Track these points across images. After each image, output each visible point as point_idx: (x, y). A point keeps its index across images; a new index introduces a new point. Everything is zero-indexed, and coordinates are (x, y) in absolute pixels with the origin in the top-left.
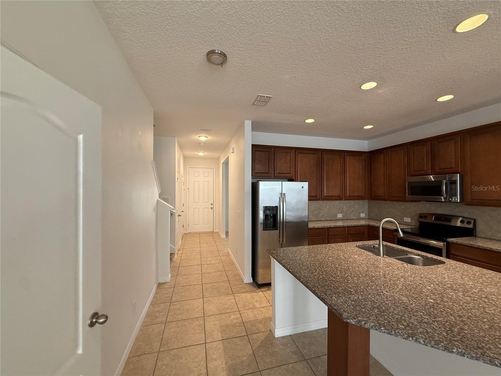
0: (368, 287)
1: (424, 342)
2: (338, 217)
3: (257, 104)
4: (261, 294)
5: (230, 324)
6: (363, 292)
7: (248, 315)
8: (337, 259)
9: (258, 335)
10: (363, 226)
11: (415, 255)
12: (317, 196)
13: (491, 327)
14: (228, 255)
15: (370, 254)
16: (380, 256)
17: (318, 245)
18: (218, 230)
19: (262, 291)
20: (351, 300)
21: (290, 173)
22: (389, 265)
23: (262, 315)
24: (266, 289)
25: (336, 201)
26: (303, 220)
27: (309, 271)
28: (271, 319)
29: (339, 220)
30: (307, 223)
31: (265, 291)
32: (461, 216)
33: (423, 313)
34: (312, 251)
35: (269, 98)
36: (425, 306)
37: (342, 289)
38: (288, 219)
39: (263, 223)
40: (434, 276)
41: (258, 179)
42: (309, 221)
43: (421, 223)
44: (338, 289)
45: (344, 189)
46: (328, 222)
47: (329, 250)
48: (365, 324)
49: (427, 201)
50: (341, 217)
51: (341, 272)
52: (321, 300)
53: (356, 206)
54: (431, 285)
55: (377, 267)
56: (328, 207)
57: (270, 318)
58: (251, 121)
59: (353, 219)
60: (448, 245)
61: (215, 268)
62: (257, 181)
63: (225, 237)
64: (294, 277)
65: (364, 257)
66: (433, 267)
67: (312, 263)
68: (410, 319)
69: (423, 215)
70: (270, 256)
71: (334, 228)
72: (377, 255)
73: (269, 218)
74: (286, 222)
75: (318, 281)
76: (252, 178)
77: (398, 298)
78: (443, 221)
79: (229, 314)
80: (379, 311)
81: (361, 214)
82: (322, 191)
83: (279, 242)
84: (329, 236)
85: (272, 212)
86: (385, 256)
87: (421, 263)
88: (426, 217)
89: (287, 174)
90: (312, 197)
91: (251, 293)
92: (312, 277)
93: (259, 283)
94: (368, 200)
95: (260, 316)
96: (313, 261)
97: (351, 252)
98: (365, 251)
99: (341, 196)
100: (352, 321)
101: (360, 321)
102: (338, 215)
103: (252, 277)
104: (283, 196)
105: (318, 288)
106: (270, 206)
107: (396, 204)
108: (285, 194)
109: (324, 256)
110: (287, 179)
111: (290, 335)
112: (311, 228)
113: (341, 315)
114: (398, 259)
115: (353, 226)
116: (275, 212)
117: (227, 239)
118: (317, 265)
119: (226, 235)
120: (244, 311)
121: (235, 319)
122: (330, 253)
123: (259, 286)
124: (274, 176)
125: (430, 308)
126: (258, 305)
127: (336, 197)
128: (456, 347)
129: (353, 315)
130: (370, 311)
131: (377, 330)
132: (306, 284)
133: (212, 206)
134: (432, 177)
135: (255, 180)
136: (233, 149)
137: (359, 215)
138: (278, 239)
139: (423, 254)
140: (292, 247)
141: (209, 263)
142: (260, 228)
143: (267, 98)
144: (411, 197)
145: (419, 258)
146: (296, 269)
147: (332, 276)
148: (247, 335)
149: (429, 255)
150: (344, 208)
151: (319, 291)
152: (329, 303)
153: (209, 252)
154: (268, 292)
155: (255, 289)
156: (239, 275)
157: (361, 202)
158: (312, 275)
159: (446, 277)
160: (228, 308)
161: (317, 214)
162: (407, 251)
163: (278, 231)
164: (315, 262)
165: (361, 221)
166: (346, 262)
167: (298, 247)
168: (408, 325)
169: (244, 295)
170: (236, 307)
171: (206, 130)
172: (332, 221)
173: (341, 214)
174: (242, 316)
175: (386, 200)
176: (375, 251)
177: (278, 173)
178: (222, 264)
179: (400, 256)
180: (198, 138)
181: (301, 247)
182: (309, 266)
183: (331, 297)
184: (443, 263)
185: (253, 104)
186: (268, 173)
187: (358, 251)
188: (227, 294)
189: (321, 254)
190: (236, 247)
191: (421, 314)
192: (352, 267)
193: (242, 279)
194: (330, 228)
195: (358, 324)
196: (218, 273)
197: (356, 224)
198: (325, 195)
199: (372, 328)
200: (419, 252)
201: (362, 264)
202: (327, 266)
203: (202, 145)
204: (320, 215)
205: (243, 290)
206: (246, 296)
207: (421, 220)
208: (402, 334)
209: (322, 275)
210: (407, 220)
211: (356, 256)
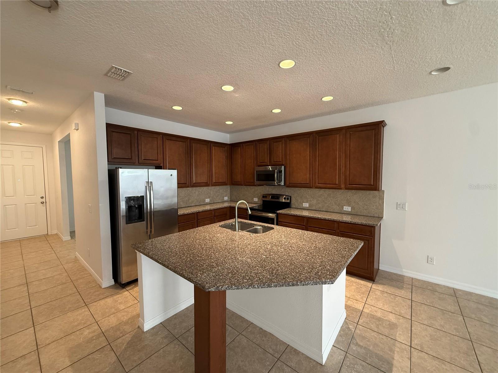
0: (225, 258)
1: (258, 287)
2: (206, 201)
3: (111, 76)
4: (127, 294)
5: (83, 342)
6: (222, 263)
7: (109, 322)
8: (203, 240)
9: (124, 337)
10: (226, 208)
11: (258, 226)
12: (186, 183)
13: (291, 264)
14: (76, 260)
15: (229, 230)
16: (236, 231)
17: (188, 230)
18: (56, 231)
19: (128, 291)
20: (212, 272)
21: (157, 160)
22: (241, 237)
23: (127, 315)
24: (132, 286)
25: (204, 187)
26: (172, 208)
27: (178, 257)
28: (139, 316)
29: (207, 204)
30: (176, 210)
31: (132, 289)
32: (285, 194)
33: (259, 267)
34: (181, 237)
35: (128, 73)
36: (261, 261)
37: (206, 266)
38: (156, 208)
39: (126, 216)
40: (267, 239)
41: (117, 166)
42: (179, 208)
43: (264, 201)
44: (203, 266)
45: (210, 176)
46: (197, 207)
47: (197, 233)
48: (222, 287)
49: (267, 185)
50: (209, 201)
51: (206, 250)
52: (188, 280)
53: (221, 191)
54: (265, 246)
55: (233, 241)
56: (197, 193)
57: (137, 314)
58: (104, 94)
59: (218, 202)
60: (278, 215)
61: (54, 282)
62: (116, 168)
63: (70, 239)
64: (163, 266)
65: (225, 234)
66: (267, 233)
67: (181, 249)
68: (251, 274)
69: (264, 195)
70: (136, 251)
71: (202, 212)
72: (234, 231)
73: (134, 209)
74: (154, 212)
75: (186, 263)
76: (108, 164)
77: (245, 261)
78: (275, 199)
79: (80, 331)
80: (232, 275)
81: (225, 198)
82: (191, 178)
83: (147, 233)
84: (198, 220)
85: (136, 203)
86: (239, 231)
87: (261, 231)
88: (266, 197)
89: (154, 161)
90: (181, 185)
91: (112, 297)
92: (180, 262)
93: (123, 283)
94: (230, 185)
95: (125, 317)
96: (182, 247)
97: (215, 232)
98: (226, 229)
99: (208, 183)
100: (212, 289)
101: (218, 287)
102: (206, 200)
103: (113, 278)
104: (149, 185)
105: (186, 270)
106: (135, 196)
107: (249, 188)
108: (152, 182)
109: (193, 239)
110: (154, 166)
111: (161, 323)
112: (181, 214)
113: (204, 287)
114: (248, 231)
115: (218, 209)
116: (141, 203)
117: (73, 240)
118: (185, 249)
119: (70, 236)
120: (103, 320)
121: (89, 333)
122: (197, 236)
123: (124, 286)
124: (139, 163)
125: (263, 262)
126: (122, 307)
127: (204, 184)
128: (273, 283)
129: (213, 284)
130: (226, 277)
131: (229, 289)
132: (174, 270)
133: (44, 200)
134: (270, 168)
135: (113, 167)
136: (77, 125)
137: (223, 198)
138: (145, 230)
139: (262, 225)
140: (161, 237)
141: (42, 277)
142: (122, 222)
143: (125, 73)
144: (258, 182)
145: (260, 228)
146: (165, 258)
147: (199, 256)
148: (109, 344)
149: (266, 225)
150: (211, 193)
151: (186, 273)
152: (194, 280)
153: (42, 263)
154: (135, 289)
155: (117, 291)
156: (95, 281)
157: (225, 187)
158: (181, 260)
159: (274, 238)
160: (78, 325)
161: (186, 201)
162: (254, 224)
163: (145, 222)
164: (183, 247)
165: (225, 203)
166: (210, 241)
167: (167, 236)
168: (249, 278)
169: (102, 302)
170: (91, 318)
171: (23, 92)
172: (201, 206)
173: (209, 199)
174: (100, 326)
175: (242, 185)
176: (232, 227)
177: (144, 160)
178: (66, 274)
179: (249, 228)
180: (8, 100)
181: (171, 235)
182: (178, 252)
183: (197, 275)
184: (273, 228)
185: (106, 75)
186: (131, 159)
187: (221, 230)
188: (78, 308)
189: (190, 238)
190: (89, 249)
191: (258, 267)
192: (215, 244)
193: (99, 285)
194: (199, 212)
195: (217, 290)
196: (60, 287)
197: (221, 206)
198: (194, 182)
199: (227, 289)
200: (261, 224)
201: (222, 240)
202: (194, 248)
203: (16, 112)
204: (190, 201)
205: (102, 297)
206: (106, 302)
207: (264, 199)
208: (245, 286)
209: (190, 257)
210: (256, 200)
211: (218, 235)
